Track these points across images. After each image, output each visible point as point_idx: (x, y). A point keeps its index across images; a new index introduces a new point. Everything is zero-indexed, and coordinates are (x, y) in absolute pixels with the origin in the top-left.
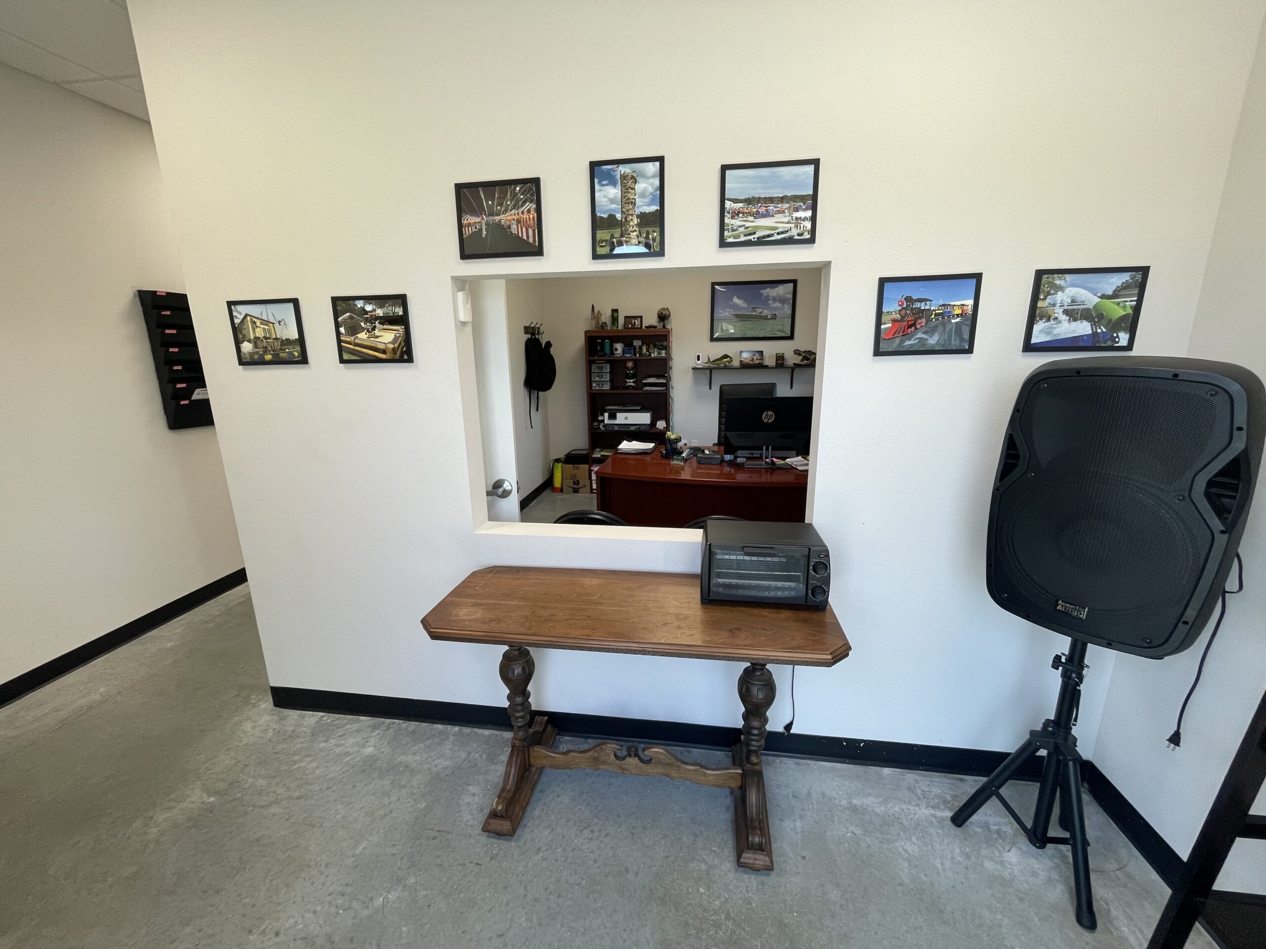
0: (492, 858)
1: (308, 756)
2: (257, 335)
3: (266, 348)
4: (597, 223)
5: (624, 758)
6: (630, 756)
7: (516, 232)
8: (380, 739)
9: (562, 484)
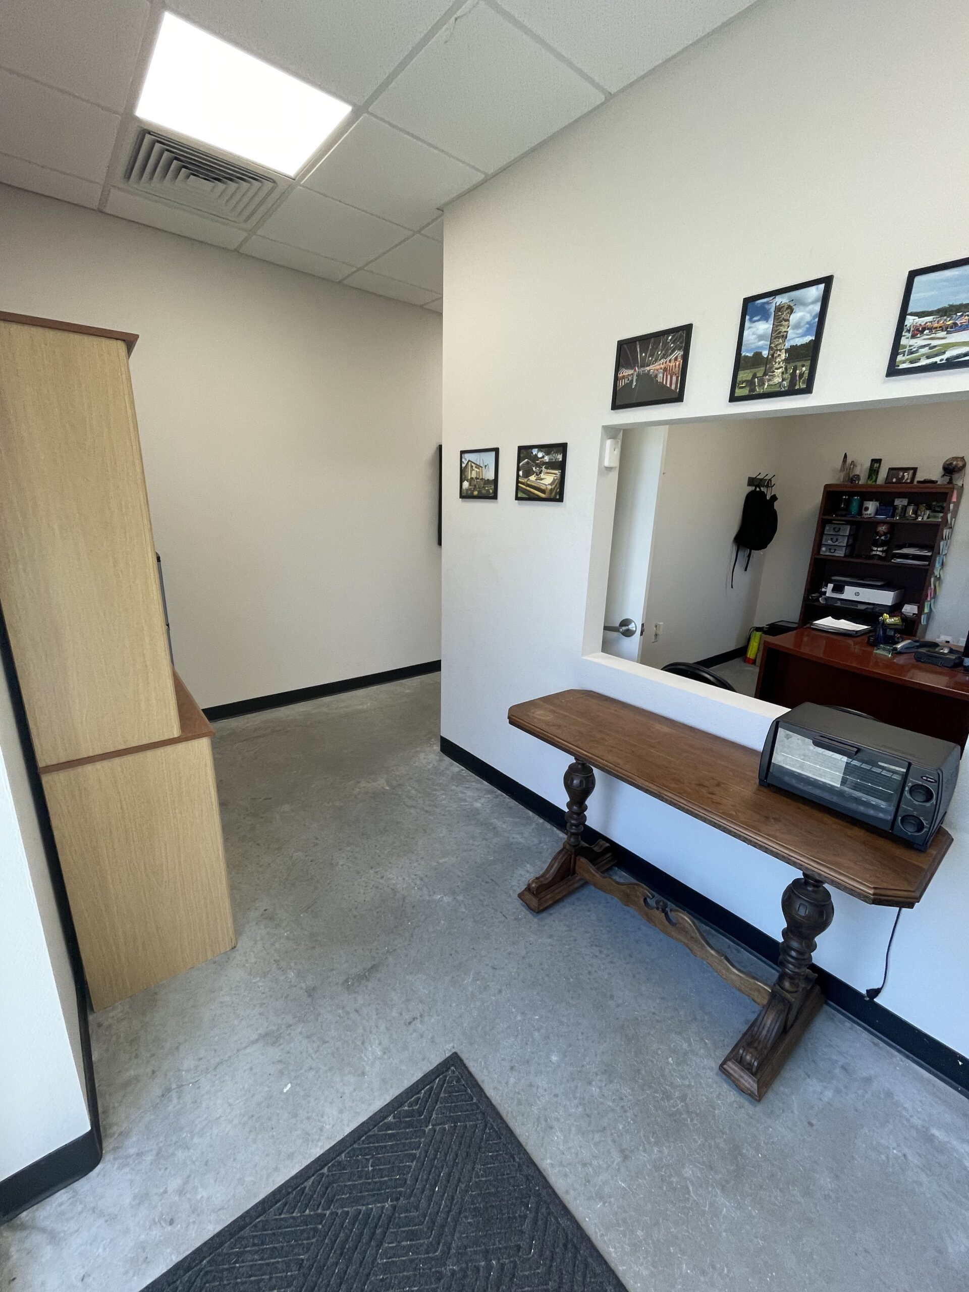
0: (515, 919)
1: (444, 790)
2: (472, 476)
3: (475, 486)
4: (740, 363)
5: (652, 908)
6: (658, 909)
7: (661, 381)
8: (488, 802)
9: (756, 655)
